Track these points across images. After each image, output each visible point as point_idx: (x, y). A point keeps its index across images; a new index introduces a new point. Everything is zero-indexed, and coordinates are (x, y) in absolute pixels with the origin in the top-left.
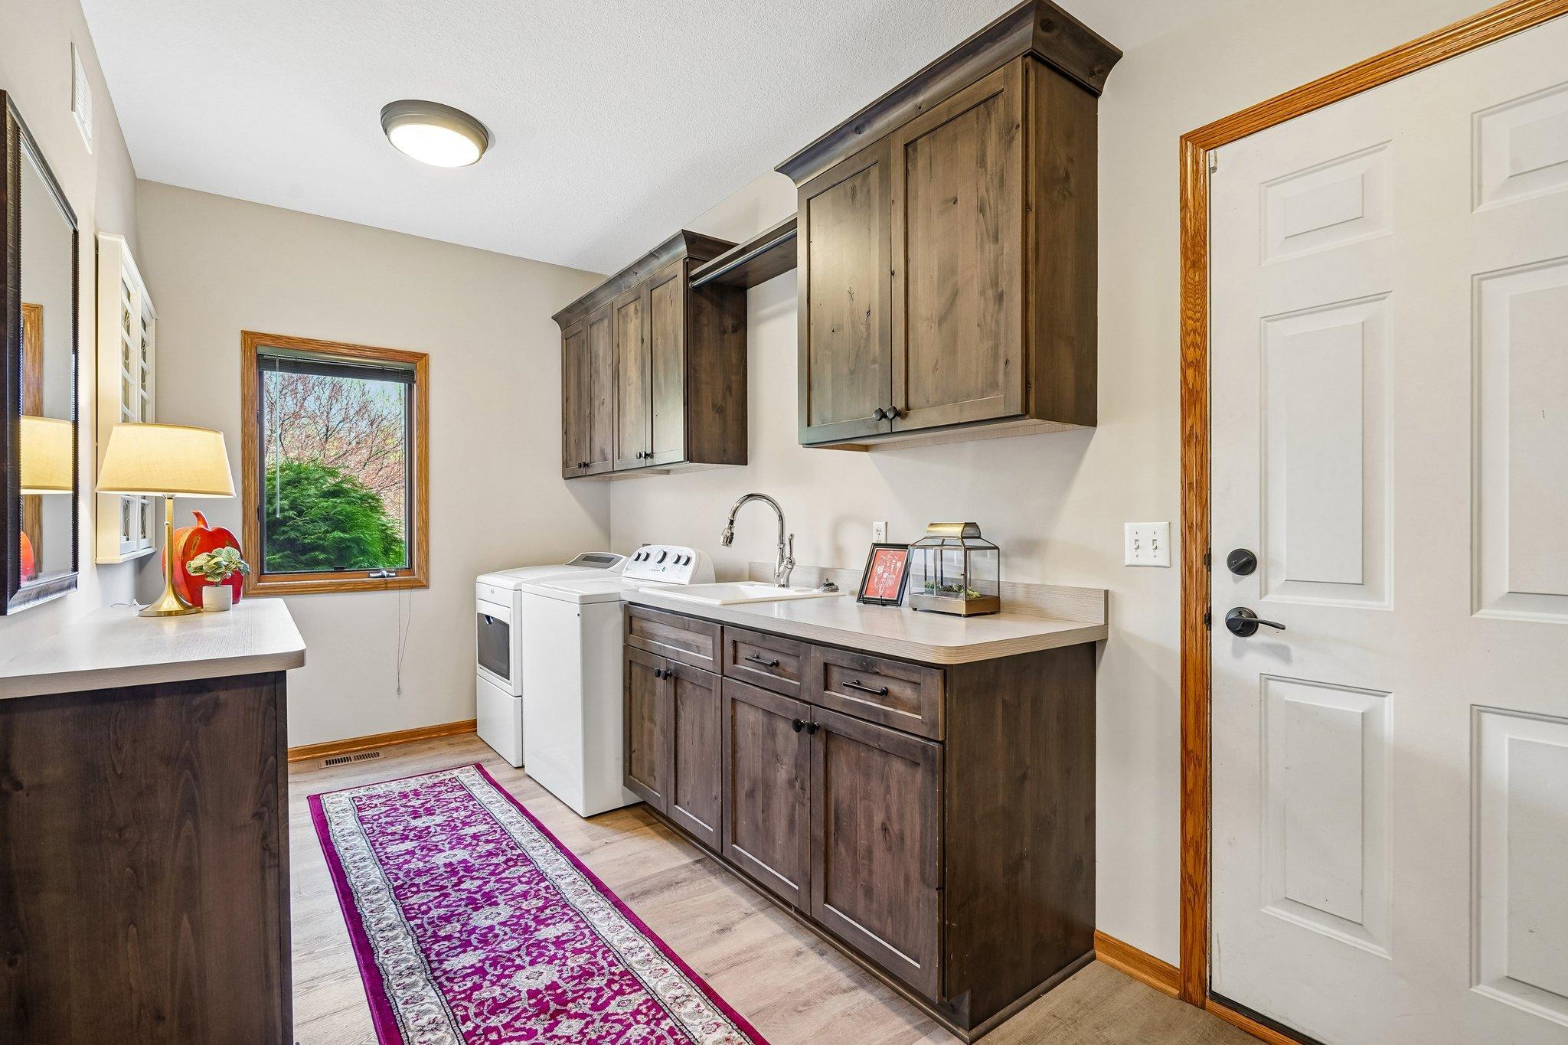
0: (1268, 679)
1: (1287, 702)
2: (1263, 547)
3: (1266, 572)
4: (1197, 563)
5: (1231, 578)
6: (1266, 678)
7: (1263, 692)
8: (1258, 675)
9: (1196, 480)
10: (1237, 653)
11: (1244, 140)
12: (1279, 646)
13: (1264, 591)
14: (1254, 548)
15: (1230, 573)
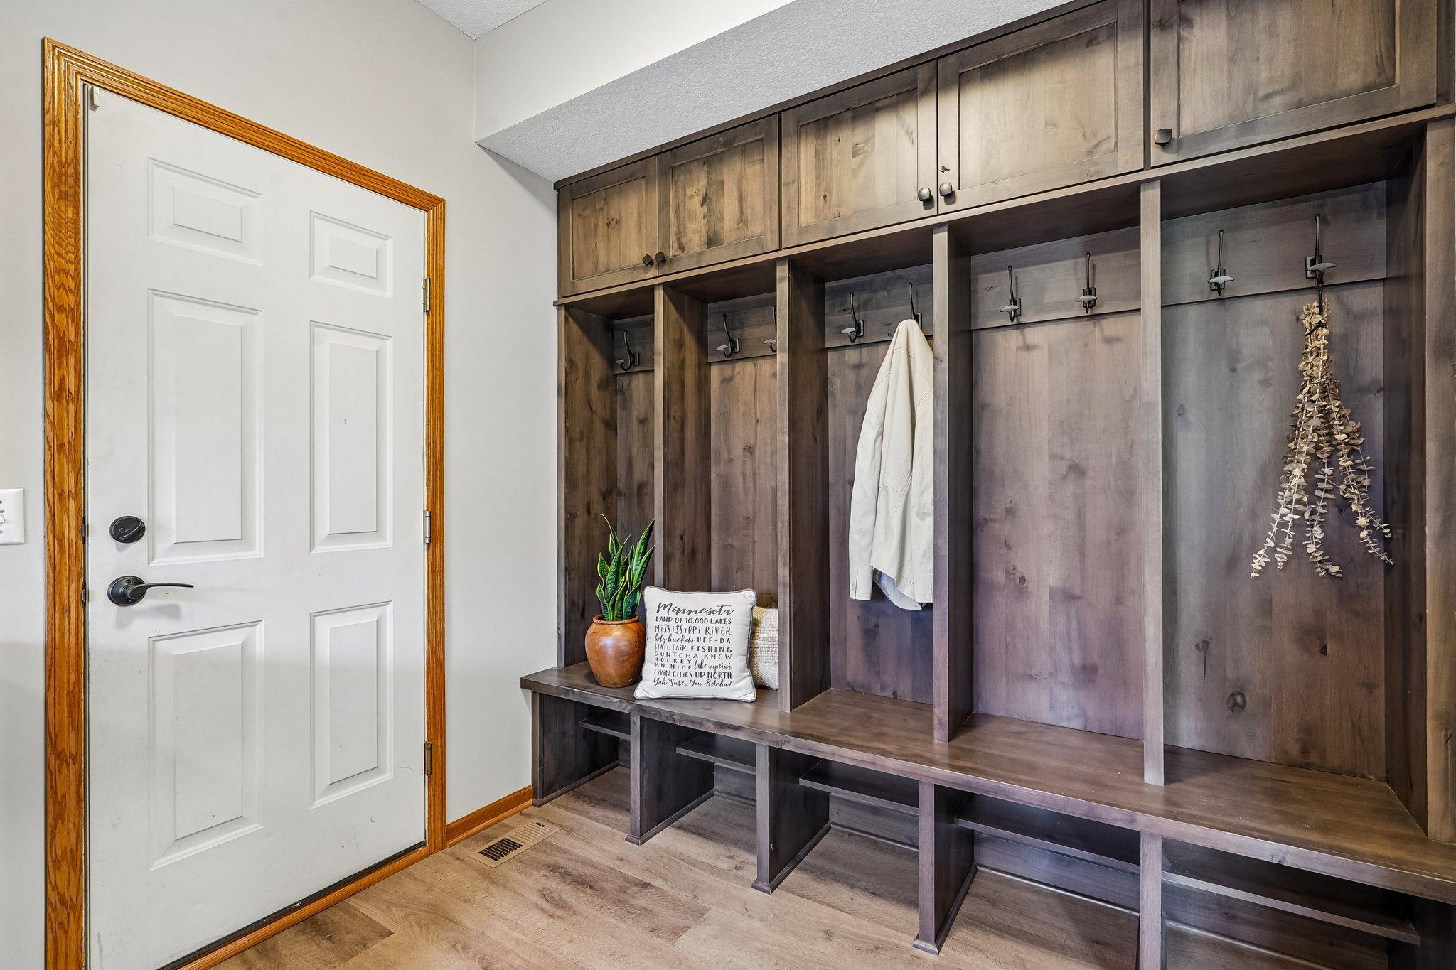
0: (155, 641)
1: (178, 657)
2: (151, 514)
3: (153, 537)
4: (70, 535)
5: (115, 547)
6: (154, 640)
7: (151, 655)
8: (147, 638)
9: (69, 442)
10: (122, 624)
11: (127, 101)
12: (170, 607)
13: (151, 558)
14: (142, 515)
15: (113, 542)
